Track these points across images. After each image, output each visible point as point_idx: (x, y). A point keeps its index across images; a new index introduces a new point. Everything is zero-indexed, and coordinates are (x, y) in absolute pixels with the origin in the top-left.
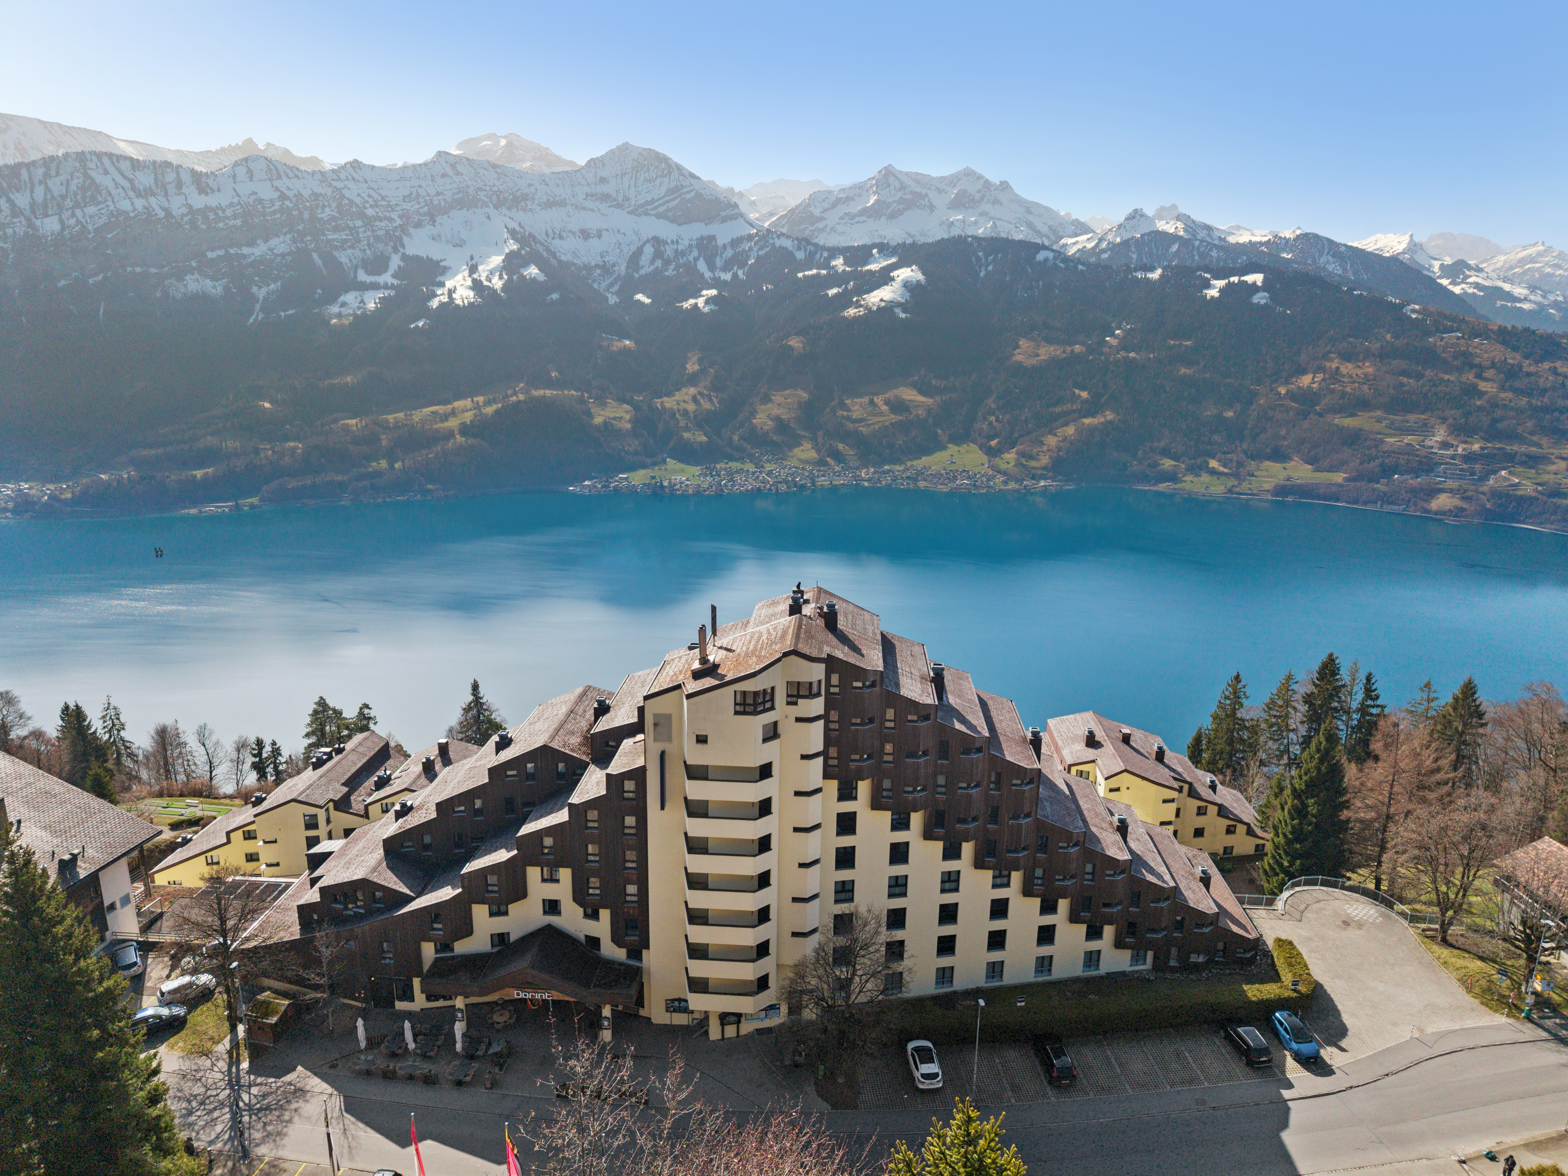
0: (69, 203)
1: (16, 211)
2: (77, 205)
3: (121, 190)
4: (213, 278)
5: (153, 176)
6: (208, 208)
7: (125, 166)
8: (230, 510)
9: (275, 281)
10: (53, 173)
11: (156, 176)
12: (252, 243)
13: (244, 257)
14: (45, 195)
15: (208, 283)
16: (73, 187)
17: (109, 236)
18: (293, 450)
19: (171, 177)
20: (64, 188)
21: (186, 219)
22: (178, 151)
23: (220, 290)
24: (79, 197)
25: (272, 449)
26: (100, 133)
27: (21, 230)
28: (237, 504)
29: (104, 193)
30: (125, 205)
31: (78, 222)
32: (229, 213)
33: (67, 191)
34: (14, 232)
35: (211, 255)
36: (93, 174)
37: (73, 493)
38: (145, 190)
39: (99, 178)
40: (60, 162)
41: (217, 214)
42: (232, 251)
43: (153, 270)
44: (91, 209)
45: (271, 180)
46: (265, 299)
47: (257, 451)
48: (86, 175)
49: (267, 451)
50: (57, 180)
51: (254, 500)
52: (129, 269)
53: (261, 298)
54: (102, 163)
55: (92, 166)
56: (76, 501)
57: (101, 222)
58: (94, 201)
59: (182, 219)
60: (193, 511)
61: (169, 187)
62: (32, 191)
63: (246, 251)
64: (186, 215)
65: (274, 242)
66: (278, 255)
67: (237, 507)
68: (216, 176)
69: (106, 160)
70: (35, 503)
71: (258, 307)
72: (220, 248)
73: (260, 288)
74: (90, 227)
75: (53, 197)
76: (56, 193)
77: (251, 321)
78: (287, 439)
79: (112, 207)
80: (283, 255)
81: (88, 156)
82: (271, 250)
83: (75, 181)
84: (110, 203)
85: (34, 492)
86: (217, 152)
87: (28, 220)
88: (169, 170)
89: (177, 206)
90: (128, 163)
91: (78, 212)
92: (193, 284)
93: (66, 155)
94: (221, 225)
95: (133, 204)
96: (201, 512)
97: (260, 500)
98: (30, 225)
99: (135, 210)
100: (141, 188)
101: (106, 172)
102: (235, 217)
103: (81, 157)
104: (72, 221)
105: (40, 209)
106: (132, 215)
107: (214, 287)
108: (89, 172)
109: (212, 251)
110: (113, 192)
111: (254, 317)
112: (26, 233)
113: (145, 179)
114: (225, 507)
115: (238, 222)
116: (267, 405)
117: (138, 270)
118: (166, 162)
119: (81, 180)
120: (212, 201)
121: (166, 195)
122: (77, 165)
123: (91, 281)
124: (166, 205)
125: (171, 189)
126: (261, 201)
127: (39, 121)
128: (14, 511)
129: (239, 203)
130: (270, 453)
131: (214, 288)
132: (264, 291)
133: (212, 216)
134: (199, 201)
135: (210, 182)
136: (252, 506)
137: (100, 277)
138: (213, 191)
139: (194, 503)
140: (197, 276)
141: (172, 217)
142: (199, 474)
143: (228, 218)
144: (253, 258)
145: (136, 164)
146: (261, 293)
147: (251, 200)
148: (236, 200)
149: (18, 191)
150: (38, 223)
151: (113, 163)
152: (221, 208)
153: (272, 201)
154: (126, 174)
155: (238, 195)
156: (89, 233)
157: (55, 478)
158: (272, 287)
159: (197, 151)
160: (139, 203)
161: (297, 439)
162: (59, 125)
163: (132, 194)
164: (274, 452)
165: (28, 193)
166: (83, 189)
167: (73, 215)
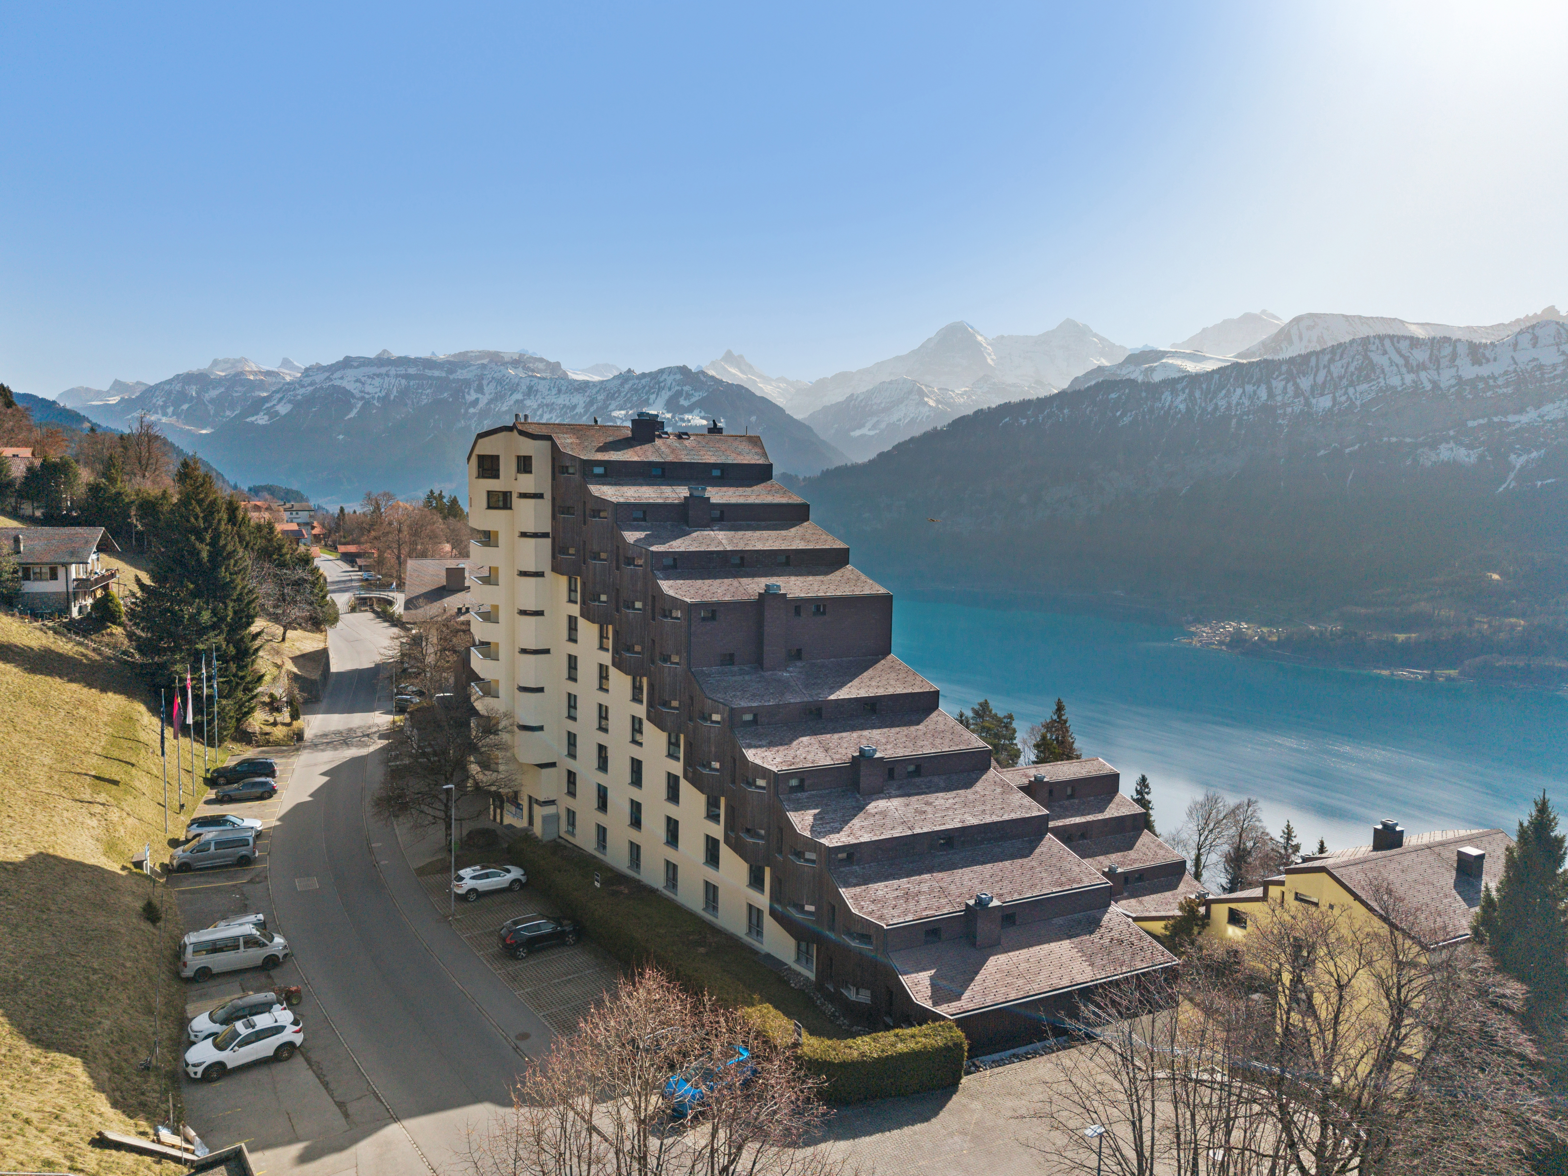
0: (1345, 382)
1: (1298, 393)
2: (1352, 384)
3: (1395, 368)
4: (1470, 447)
5: (1429, 352)
6: (1479, 378)
7: (1404, 345)
8: (1424, 678)
9: (1537, 448)
10: (1337, 358)
11: (1432, 352)
12: (1521, 410)
13: (1508, 424)
14: (1326, 376)
15: (1463, 451)
16: (1352, 368)
17: (1373, 410)
18: (1513, 627)
19: (1447, 350)
20: (1343, 370)
21: (1453, 390)
22: (1468, 327)
23: (1473, 459)
24: (1354, 377)
25: (1489, 623)
26: (1395, 319)
27: (1297, 409)
28: (1433, 673)
29: (1378, 371)
30: (1395, 381)
31: (1349, 398)
32: (1500, 382)
33: (1346, 372)
34: (1293, 410)
35: (1471, 424)
36: (1372, 355)
37: (1279, 637)
38: (1418, 366)
39: (1376, 358)
40: (1346, 347)
41: (1487, 383)
42: (1496, 419)
43: (1408, 440)
44: (1364, 387)
45: (1557, 345)
46: (1523, 467)
47: (1471, 623)
48: (1366, 357)
49: (1483, 624)
50: (1339, 364)
51: (1453, 673)
52: (1385, 439)
53: (1518, 466)
54: (1383, 345)
55: (1374, 348)
56: (1280, 644)
57: (1370, 397)
58: (1368, 379)
59: (1449, 390)
60: (1386, 673)
61: (1442, 361)
62: (1315, 375)
63: (1511, 418)
64: (1454, 386)
65: (1547, 408)
66: (1548, 421)
67: (1432, 677)
68: (1496, 346)
69: (1387, 342)
70: (1245, 641)
71: (1512, 475)
72: (1483, 417)
73: (1519, 455)
74: (1358, 403)
75: (1332, 378)
76: (1335, 375)
77: (1501, 489)
78: (1509, 615)
79: (1382, 384)
80: (1554, 422)
81: (1372, 340)
82: (1541, 416)
83: (1355, 363)
84: (1381, 380)
85: (1250, 632)
86: (1509, 324)
87: (1307, 400)
88: (1446, 345)
89: (1446, 378)
90: (1407, 342)
91: (1351, 390)
92: (1445, 452)
93: (1353, 341)
94: (1489, 394)
95: (1403, 379)
96: (1393, 675)
97: (1460, 673)
98: (1307, 403)
99: (1403, 384)
100: (1415, 364)
101: (1385, 353)
102: (1507, 384)
103: (1366, 341)
104: (1344, 398)
105: (1318, 390)
106: (1399, 389)
107: (1468, 455)
108: (1369, 353)
109: (1474, 419)
110: (1387, 369)
111: (1504, 486)
112: (1302, 411)
113: (1420, 356)
114: (1419, 674)
115: (1510, 390)
116: (1496, 577)
117: (1394, 439)
118: (1445, 337)
119: (1360, 362)
120: (1484, 371)
121: (1438, 369)
122: (1360, 348)
123: (1347, 451)
124: (1436, 377)
125: (1444, 362)
126: (1540, 367)
127: (1343, 316)
128: (1229, 645)
129: (1515, 371)
130: (1486, 626)
131: (1465, 456)
132: (1524, 458)
133: (1481, 385)
134: (1469, 371)
135: (1487, 353)
136: (1449, 679)
137: (1356, 447)
138: (1488, 361)
139: (1388, 665)
140: (1452, 444)
141: (1440, 389)
142: (1401, 637)
143: (1499, 387)
144: (1518, 426)
145: (1414, 342)
146: (1518, 461)
147: (1529, 368)
148: (1511, 369)
149: (1304, 376)
150: (1314, 401)
151: (1393, 345)
152: (1495, 379)
153: (1554, 366)
154: (1403, 352)
155: (1516, 363)
156: (1356, 408)
157: (1269, 623)
158: (1534, 454)
159: (1488, 324)
160: (1409, 378)
161: (1523, 615)
162: (1360, 317)
163: (1404, 370)
164: (1490, 626)
165: (1312, 376)
166: (1359, 369)
167: (1346, 393)
